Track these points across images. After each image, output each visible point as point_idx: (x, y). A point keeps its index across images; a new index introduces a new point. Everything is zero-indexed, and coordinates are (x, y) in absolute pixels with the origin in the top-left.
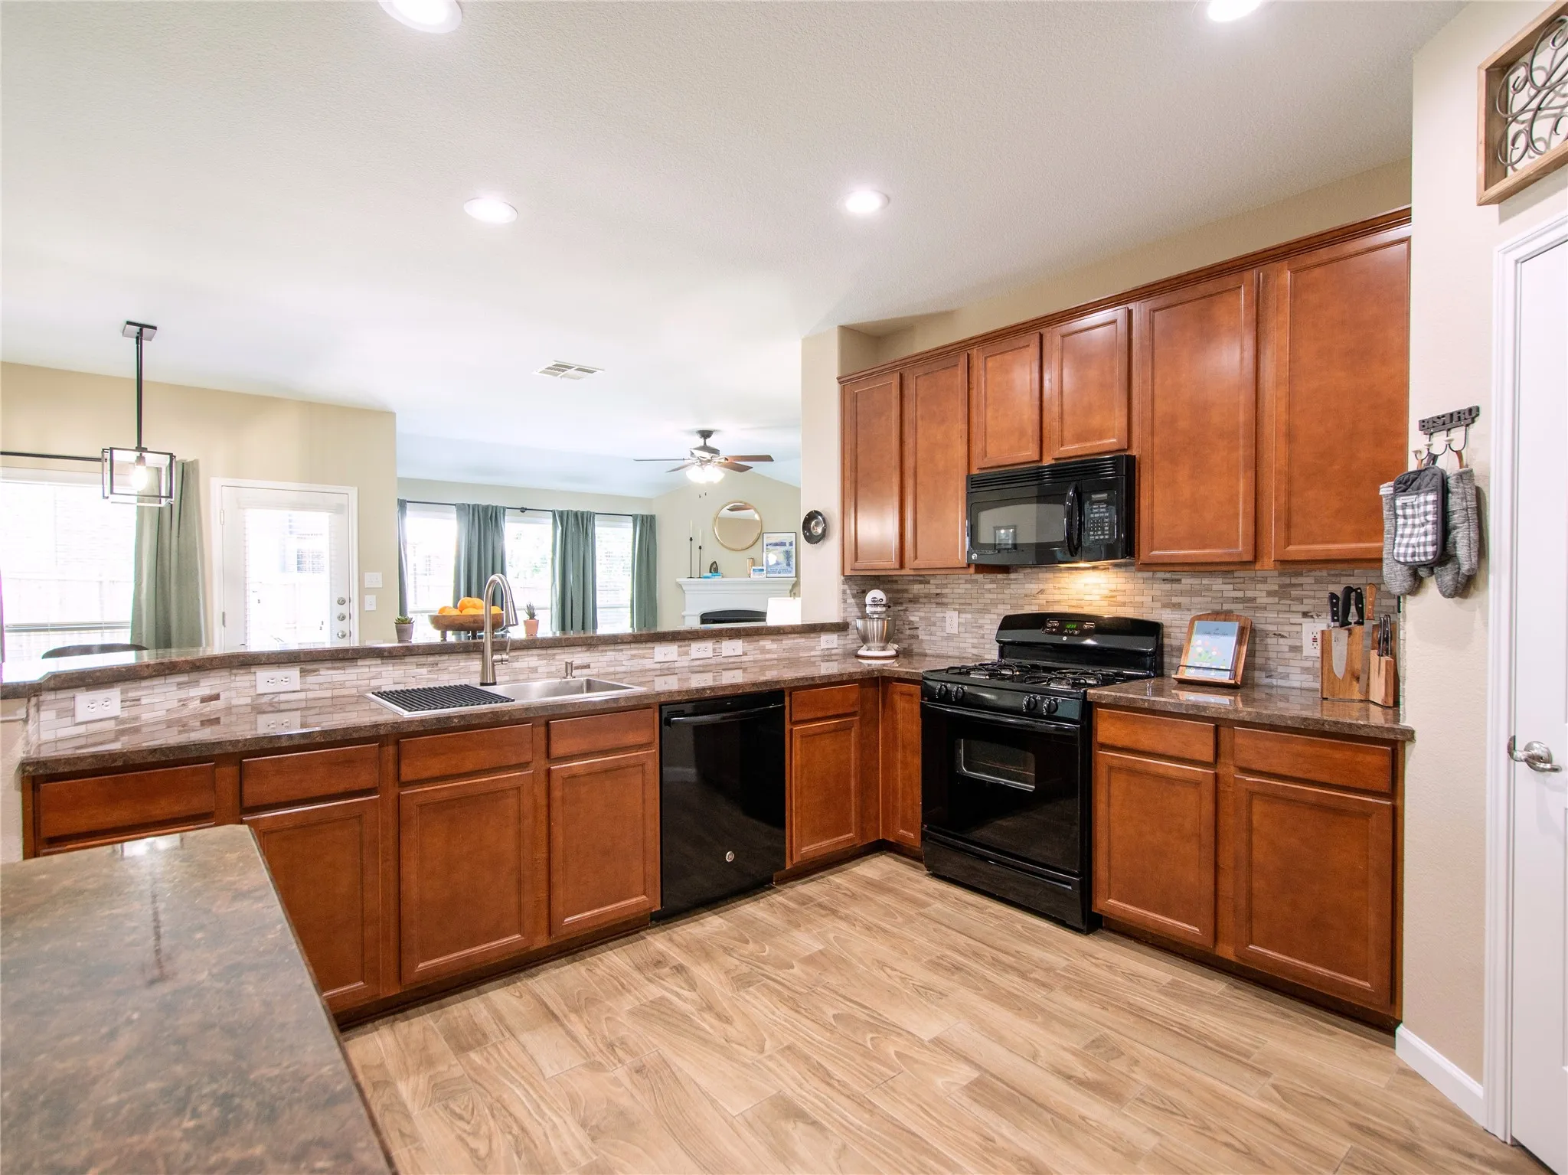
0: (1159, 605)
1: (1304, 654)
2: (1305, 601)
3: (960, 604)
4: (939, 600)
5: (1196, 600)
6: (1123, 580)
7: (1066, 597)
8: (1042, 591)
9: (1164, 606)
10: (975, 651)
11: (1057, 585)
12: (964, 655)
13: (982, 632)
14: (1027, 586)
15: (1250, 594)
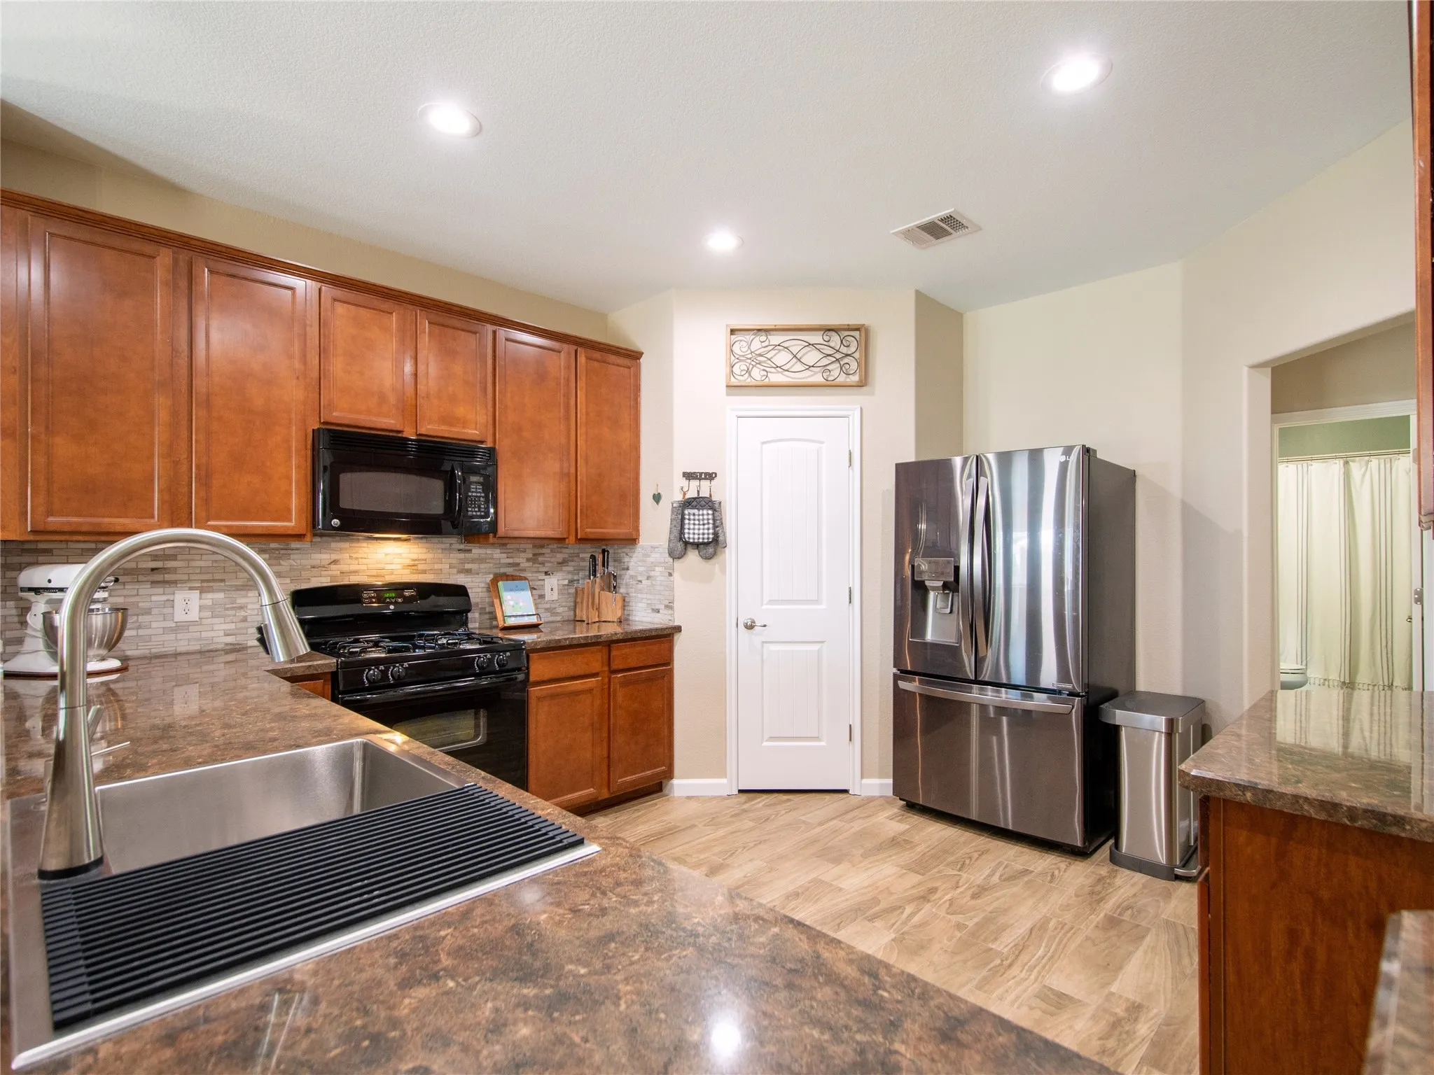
0: (455, 571)
1: (546, 599)
2: (546, 565)
3: (203, 581)
4: (159, 577)
5: (483, 566)
6: (425, 550)
7: (364, 567)
8: (335, 562)
9: (460, 571)
10: (230, 639)
11: (354, 556)
12: (211, 647)
13: (243, 613)
14: (314, 556)
15: (517, 560)
